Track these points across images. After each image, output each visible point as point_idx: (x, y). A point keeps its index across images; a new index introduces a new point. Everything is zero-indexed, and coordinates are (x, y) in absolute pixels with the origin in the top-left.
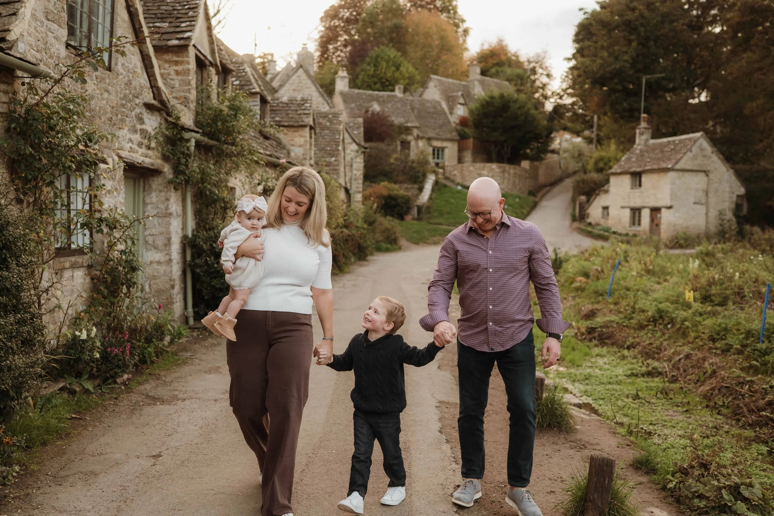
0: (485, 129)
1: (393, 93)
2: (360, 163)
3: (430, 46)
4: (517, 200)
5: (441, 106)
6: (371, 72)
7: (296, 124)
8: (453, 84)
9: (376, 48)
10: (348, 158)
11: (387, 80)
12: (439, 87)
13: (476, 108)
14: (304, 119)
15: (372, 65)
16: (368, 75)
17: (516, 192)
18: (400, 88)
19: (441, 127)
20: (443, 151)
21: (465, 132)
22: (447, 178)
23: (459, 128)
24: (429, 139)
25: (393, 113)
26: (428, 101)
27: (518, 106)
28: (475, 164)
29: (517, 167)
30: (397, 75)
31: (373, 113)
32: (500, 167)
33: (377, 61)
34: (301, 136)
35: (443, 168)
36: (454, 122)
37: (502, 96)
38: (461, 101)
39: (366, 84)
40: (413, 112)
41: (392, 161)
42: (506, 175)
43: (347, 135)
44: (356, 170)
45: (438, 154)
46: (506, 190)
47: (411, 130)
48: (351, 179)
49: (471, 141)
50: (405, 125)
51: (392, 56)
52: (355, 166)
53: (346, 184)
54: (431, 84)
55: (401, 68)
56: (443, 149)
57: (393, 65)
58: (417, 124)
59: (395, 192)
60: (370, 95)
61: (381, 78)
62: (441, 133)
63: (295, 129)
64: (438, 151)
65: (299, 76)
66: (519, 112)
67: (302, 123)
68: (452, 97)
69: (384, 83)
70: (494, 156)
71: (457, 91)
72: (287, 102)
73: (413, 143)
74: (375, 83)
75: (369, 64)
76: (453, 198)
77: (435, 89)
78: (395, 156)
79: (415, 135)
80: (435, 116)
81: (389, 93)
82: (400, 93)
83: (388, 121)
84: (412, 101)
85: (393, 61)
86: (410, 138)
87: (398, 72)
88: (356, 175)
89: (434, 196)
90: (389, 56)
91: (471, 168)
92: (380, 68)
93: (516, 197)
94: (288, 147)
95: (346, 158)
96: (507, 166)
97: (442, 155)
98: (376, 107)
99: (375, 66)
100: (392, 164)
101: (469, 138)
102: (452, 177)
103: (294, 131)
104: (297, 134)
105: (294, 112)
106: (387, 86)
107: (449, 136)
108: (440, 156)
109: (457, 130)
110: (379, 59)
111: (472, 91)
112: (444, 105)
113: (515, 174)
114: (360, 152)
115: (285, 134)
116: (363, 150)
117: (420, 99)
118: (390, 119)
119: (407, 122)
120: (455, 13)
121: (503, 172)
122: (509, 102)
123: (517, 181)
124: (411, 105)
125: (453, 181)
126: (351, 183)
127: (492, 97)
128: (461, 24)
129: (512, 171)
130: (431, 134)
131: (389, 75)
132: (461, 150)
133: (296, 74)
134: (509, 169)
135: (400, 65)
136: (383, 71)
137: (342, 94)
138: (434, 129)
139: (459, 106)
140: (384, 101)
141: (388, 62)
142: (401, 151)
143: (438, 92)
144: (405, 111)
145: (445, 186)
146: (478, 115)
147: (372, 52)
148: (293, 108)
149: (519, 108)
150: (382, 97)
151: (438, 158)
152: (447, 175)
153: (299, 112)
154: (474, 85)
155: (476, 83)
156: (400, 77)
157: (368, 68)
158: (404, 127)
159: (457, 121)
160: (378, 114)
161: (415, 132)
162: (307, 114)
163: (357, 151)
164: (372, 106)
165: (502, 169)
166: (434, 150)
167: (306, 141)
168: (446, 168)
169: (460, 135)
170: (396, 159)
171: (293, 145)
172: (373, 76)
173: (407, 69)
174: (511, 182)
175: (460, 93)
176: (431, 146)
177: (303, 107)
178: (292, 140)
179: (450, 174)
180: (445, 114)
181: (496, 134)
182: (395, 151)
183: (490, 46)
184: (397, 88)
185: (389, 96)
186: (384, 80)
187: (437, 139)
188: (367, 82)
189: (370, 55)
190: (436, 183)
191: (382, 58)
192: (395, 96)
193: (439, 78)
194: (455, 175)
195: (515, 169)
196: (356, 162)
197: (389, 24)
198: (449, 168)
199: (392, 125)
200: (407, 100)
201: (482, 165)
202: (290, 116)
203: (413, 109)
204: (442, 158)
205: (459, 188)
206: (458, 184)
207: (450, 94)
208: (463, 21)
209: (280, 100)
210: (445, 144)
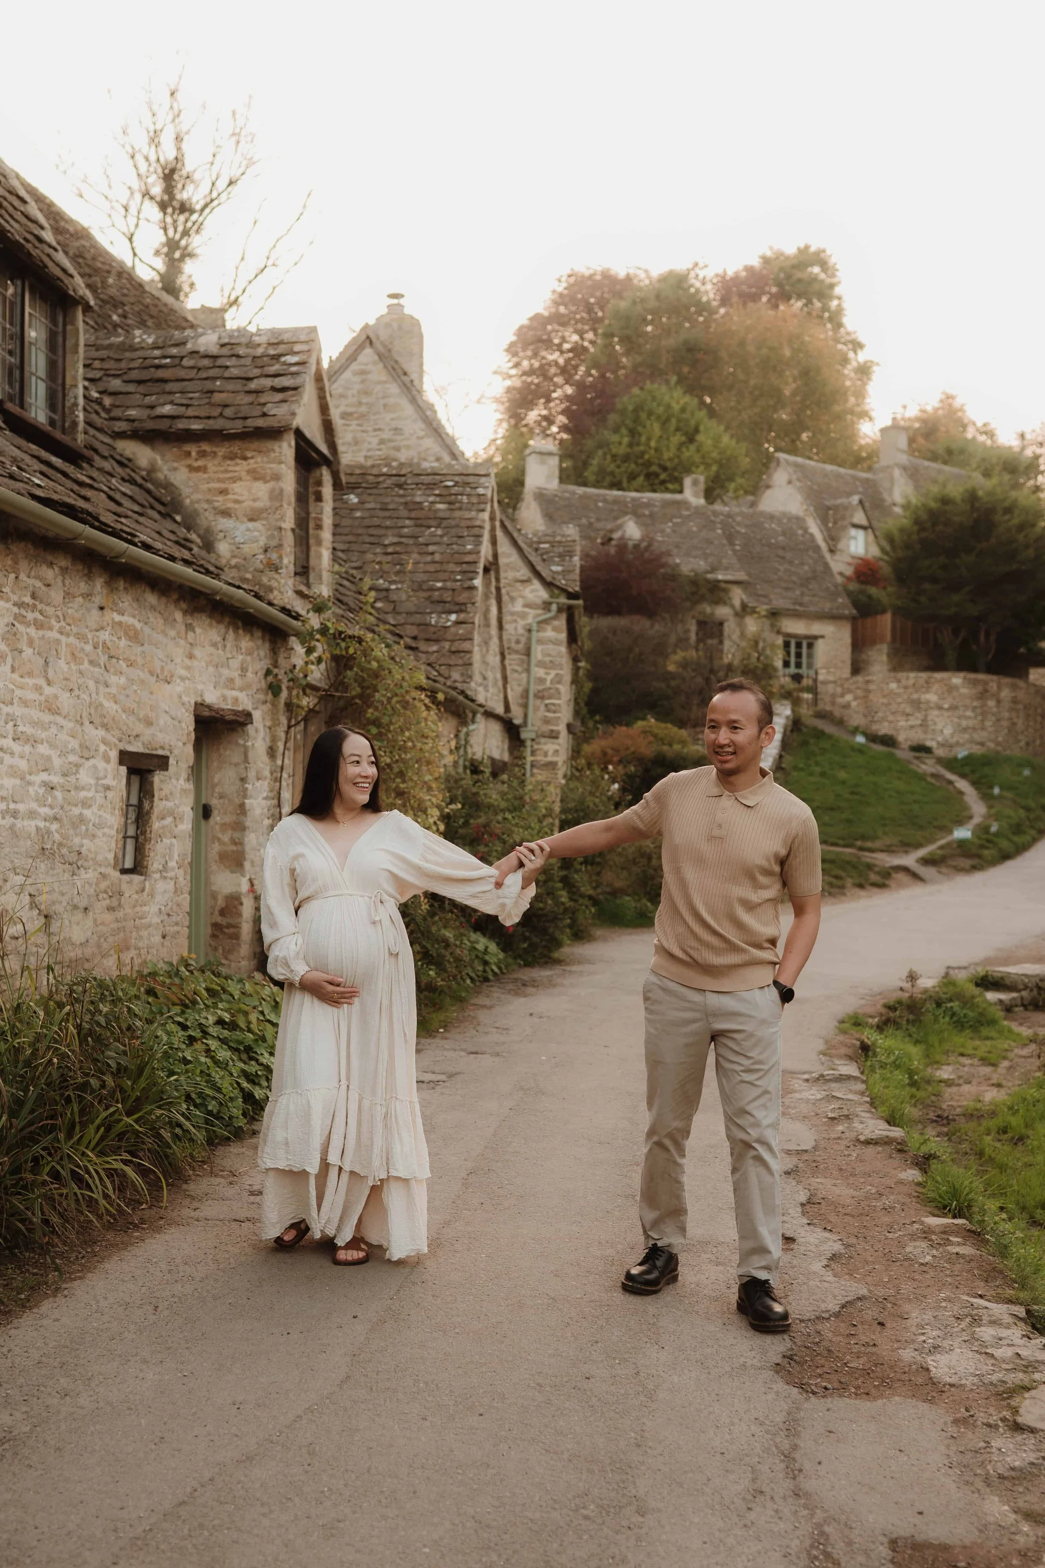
0: (927, 586)
1: (678, 497)
2: (556, 643)
3: (776, 393)
4: (1027, 772)
5: (806, 530)
6: (622, 450)
7: (237, 426)
8: (838, 476)
9: (636, 391)
10: (514, 629)
11: (665, 469)
12: (798, 484)
13: (902, 530)
14: (271, 409)
15: (624, 431)
16: (614, 457)
17: (1016, 751)
18: (695, 483)
19: (805, 582)
20: (810, 646)
21: (870, 597)
22: (821, 715)
23: (853, 586)
24: (774, 614)
25: (677, 547)
26: (771, 517)
27: (1016, 521)
28: (901, 675)
29: (1021, 683)
30: (689, 453)
31: (622, 547)
32: (975, 683)
33: (637, 420)
34: (256, 476)
35: (813, 690)
36: (841, 574)
37: (972, 497)
38: (860, 517)
39: (608, 479)
40: (731, 544)
41: (671, 668)
42: (991, 703)
43: (504, 546)
44: (541, 664)
45: (799, 655)
46: (992, 745)
47: (726, 591)
48: (525, 694)
49: (886, 620)
50: (710, 576)
51: (676, 407)
52: (538, 652)
53: (507, 708)
54: (780, 477)
55: (700, 438)
56: (811, 641)
57: (677, 429)
58: (741, 576)
59: (677, 747)
60: (616, 501)
61: (649, 463)
62: (806, 599)
63: (236, 447)
64: (799, 645)
65: (363, 372)
66: (1021, 537)
67: (261, 423)
68: (836, 508)
69: (657, 475)
70: (951, 656)
71: (849, 494)
72: (214, 350)
73: (731, 627)
74: (632, 477)
75: (616, 430)
76: (843, 767)
77: (790, 489)
78: (680, 655)
79: (737, 603)
80: (788, 555)
81: (668, 496)
82: (696, 495)
83: (664, 565)
84: (729, 516)
85: (679, 421)
86: (722, 611)
87: (693, 448)
88: (542, 681)
89: (788, 760)
90: (668, 407)
91: (893, 686)
92: (643, 439)
93: (1021, 765)
94: (207, 518)
95: (509, 627)
96: (993, 681)
97: (810, 656)
98: (632, 530)
99: (633, 433)
100: (672, 676)
101: (884, 612)
102: (837, 713)
103: (232, 457)
104: (241, 467)
105: (238, 386)
106: (663, 482)
107: (827, 606)
108: (804, 660)
109: (849, 594)
110: (643, 415)
111: (886, 496)
112: (814, 528)
113: (1015, 701)
114: (554, 607)
115: (192, 469)
116: (563, 600)
117: (751, 510)
118: (670, 560)
119: (713, 570)
120: (839, 325)
121: (983, 695)
122: (990, 511)
123: (1020, 723)
124: (725, 525)
125: (840, 722)
126: (525, 706)
127: (945, 501)
128: (851, 355)
129: (1006, 694)
130: (780, 602)
131: (666, 455)
132: (859, 644)
133: (354, 367)
134: (999, 688)
135: (697, 430)
136: (653, 444)
137: (541, 496)
138: (787, 589)
139: (853, 532)
140: (652, 516)
141: (665, 423)
142: (699, 640)
143: (799, 497)
144: (709, 542)
145: (820, 734)
146: (907, 547)
147: (625, 399)
148: (235, 372)
149: (1021, 527)
150: (648, 505)
151: (798, 665)
152: (825, 705)
153: (253, 385)
154: (892, 481)
155: (897, 473)
156: (697, 459)
157: (615, 438)
158: (708, 581)
159: (849, 571)
160: (636, 546)
161: (737, 596)
162: (284, 390)
163: (546, 606)
164: (620, 527)
165: (980, 688)
166: (787, 645)
167: (277, 496)
168: (821, 688)
169: (856, 604)
170: (684, 664)
171: (226, 513)
172: (626, 458)
173: (717, 440)
174: (1005, 723)
175: (855, 499)
176: (779, 632)
177: (276, 368)
178: (223, 492)
179: (833, 703)
180: (817, 548)
181: (956, 598)
182: (682, 642)
183: (923, 411)
184: (688, 481)
185: (666, 504)
186: (654, 468)
187: (797, 615)
188: (612, 474)
189: (619, 406)
190: (795, 725)
191: (650, 414)
192: (685, 504)
193: (799, 460)
194: (847, 706)
195: (1014, 687)
196: (540, 642)
197: (671, 342)
198: (830, 688)
199: (674, 577)
200: (715, 513)
201: (924, 675)
202: (218, 397)
203: (730, 538)
204: (810, 666)
205: (860, 739)
206: (855, 731)
207: (830, 502)
208: (857, 346)
209: (189, 346)
210: (816, 628)
